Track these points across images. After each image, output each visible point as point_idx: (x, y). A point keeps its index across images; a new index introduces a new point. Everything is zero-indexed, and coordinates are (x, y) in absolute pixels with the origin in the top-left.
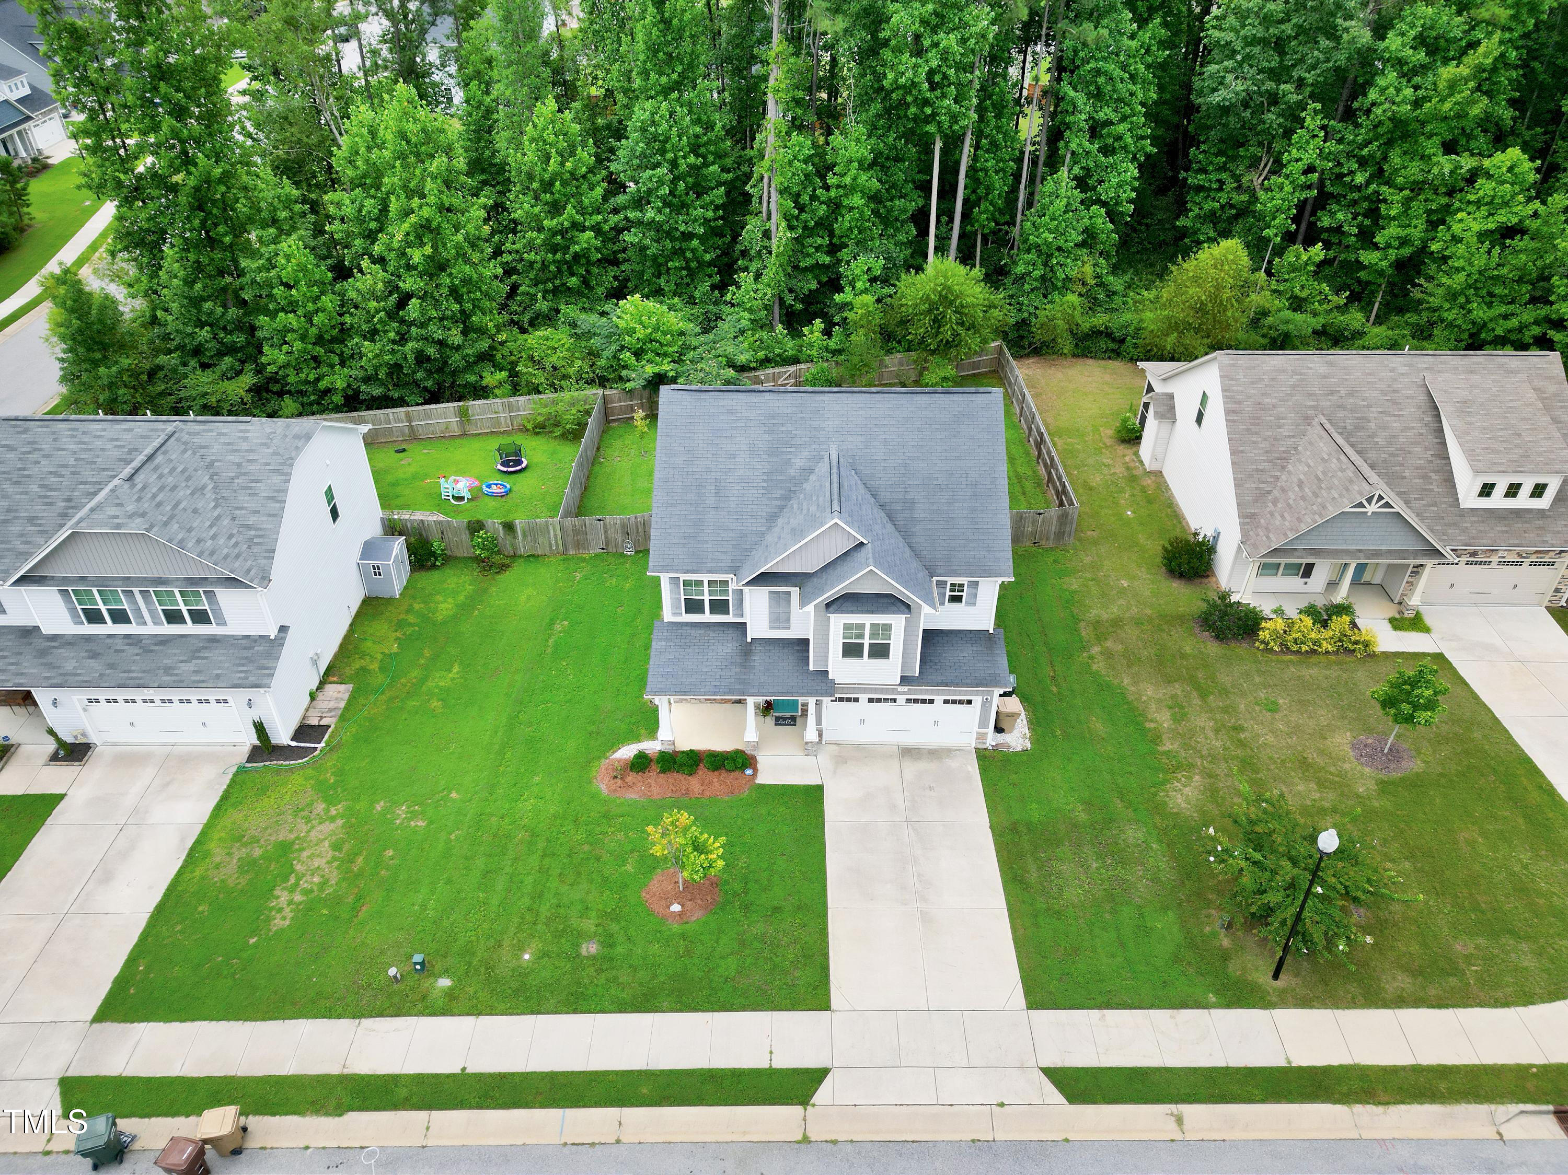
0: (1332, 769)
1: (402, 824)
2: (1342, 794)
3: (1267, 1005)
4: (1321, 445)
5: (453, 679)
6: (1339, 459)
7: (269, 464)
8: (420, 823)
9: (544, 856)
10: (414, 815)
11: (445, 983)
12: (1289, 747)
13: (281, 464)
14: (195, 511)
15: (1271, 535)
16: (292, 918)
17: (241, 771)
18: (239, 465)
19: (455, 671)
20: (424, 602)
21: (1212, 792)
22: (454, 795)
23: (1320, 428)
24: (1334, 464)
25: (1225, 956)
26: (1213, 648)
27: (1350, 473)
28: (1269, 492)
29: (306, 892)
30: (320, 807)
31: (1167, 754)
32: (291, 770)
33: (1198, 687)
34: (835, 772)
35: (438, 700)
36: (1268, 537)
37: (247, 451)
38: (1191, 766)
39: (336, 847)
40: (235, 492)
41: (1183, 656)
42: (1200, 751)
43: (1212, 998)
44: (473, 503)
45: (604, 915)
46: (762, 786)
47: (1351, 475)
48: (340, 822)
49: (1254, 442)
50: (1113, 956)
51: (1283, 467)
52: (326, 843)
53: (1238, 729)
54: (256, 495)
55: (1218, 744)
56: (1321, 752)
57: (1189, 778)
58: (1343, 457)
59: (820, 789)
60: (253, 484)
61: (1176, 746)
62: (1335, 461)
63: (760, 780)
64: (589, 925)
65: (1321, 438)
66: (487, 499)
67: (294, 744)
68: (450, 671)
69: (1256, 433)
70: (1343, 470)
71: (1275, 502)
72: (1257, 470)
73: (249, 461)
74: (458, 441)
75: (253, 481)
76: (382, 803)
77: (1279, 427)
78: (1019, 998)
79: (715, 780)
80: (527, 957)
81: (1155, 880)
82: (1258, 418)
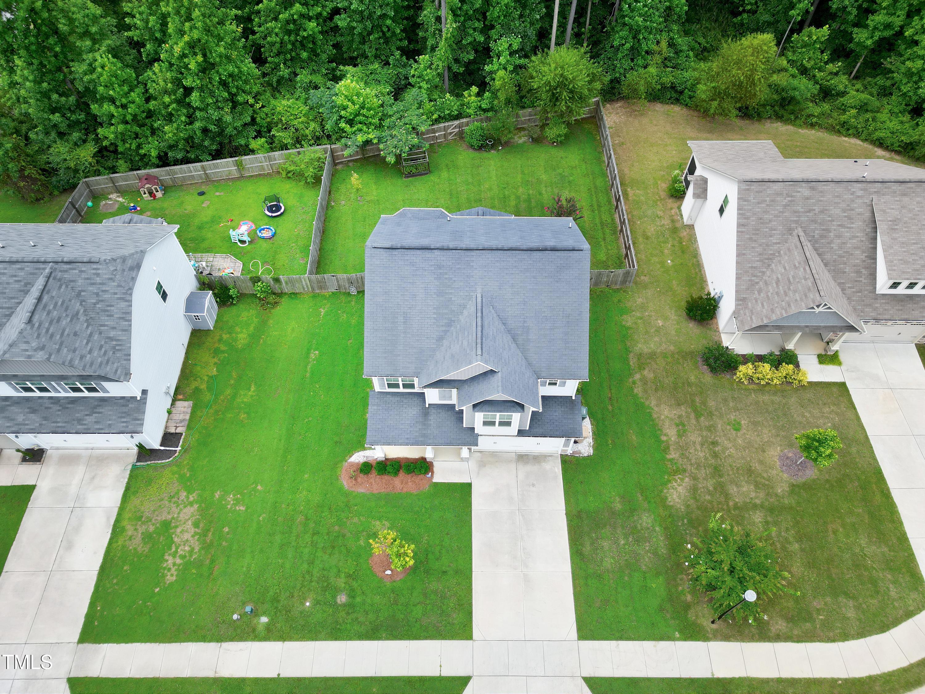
0: (765, 475)
1: (231, 508)
2: (768, 494)
3: (706, 639)
4: (796, 253)
5: (252, 396)
6: (804, 269)
7: (115, 294)
8: (242, 508)
9: (314, 534)
10: (238, 502)
11: (264, 619)
12: (743, 458)
13: (124, 294)
14: (75, 334)
15: (753, 317)
16: (177, 576)
17: (134, 468)
18: (97, 294)
19: (252, 390)
20: (230, 333)
21: (694, 490)
22: (259, 487)
23: (797, 238)
24: (801, 272)
25: (687, 607)
26: (708, 378)
27: (810, 283)
28: (757, 283)
29: (183, 557)
30: (183, 494)
31: (671, 460)
32: (164, 467)
33: (695, 411)
34: (478, 473)
35: (244, 413)
36: (751, 318)
37: (100, 284)
38: (685, 471)
39: (196, 525)
40: (98, 313)
41: (690, 384)
42: (690, 460)
43: (677, 635)
44: (253, 246)
45: (349, 576)
46: (437, 484)
47: (810, 284)
48: (196, 506)
49: (753, 248)
50: (627, 606)
51: (769, 265)
52: (190, 522)
53: (714, 443)
54: (112, 316)
55: (701, 454)
56: (761, 462)
57: (682, 480)
58: (807, 268)
59: (469, 485)
60: (109, 308)
61: (677, 455)
62: (802, 269)
63: (435, 480)
64: (341, 582)
65: (796, 247)
66: (261, 242)
67: (162, 448)
68: (249, 389)
69: (755, 241)
70: (806, 279)
71: (760, 291)
72: (752, 267)
73: (103, 291)
74: (238, 183)
75: (108, 306)
76: (218, 492)
77: (771, 236)
78: (574, 634)
79: (409, 480)
80: (308, 604)
81: (655, 554)
82: (758, 230)
